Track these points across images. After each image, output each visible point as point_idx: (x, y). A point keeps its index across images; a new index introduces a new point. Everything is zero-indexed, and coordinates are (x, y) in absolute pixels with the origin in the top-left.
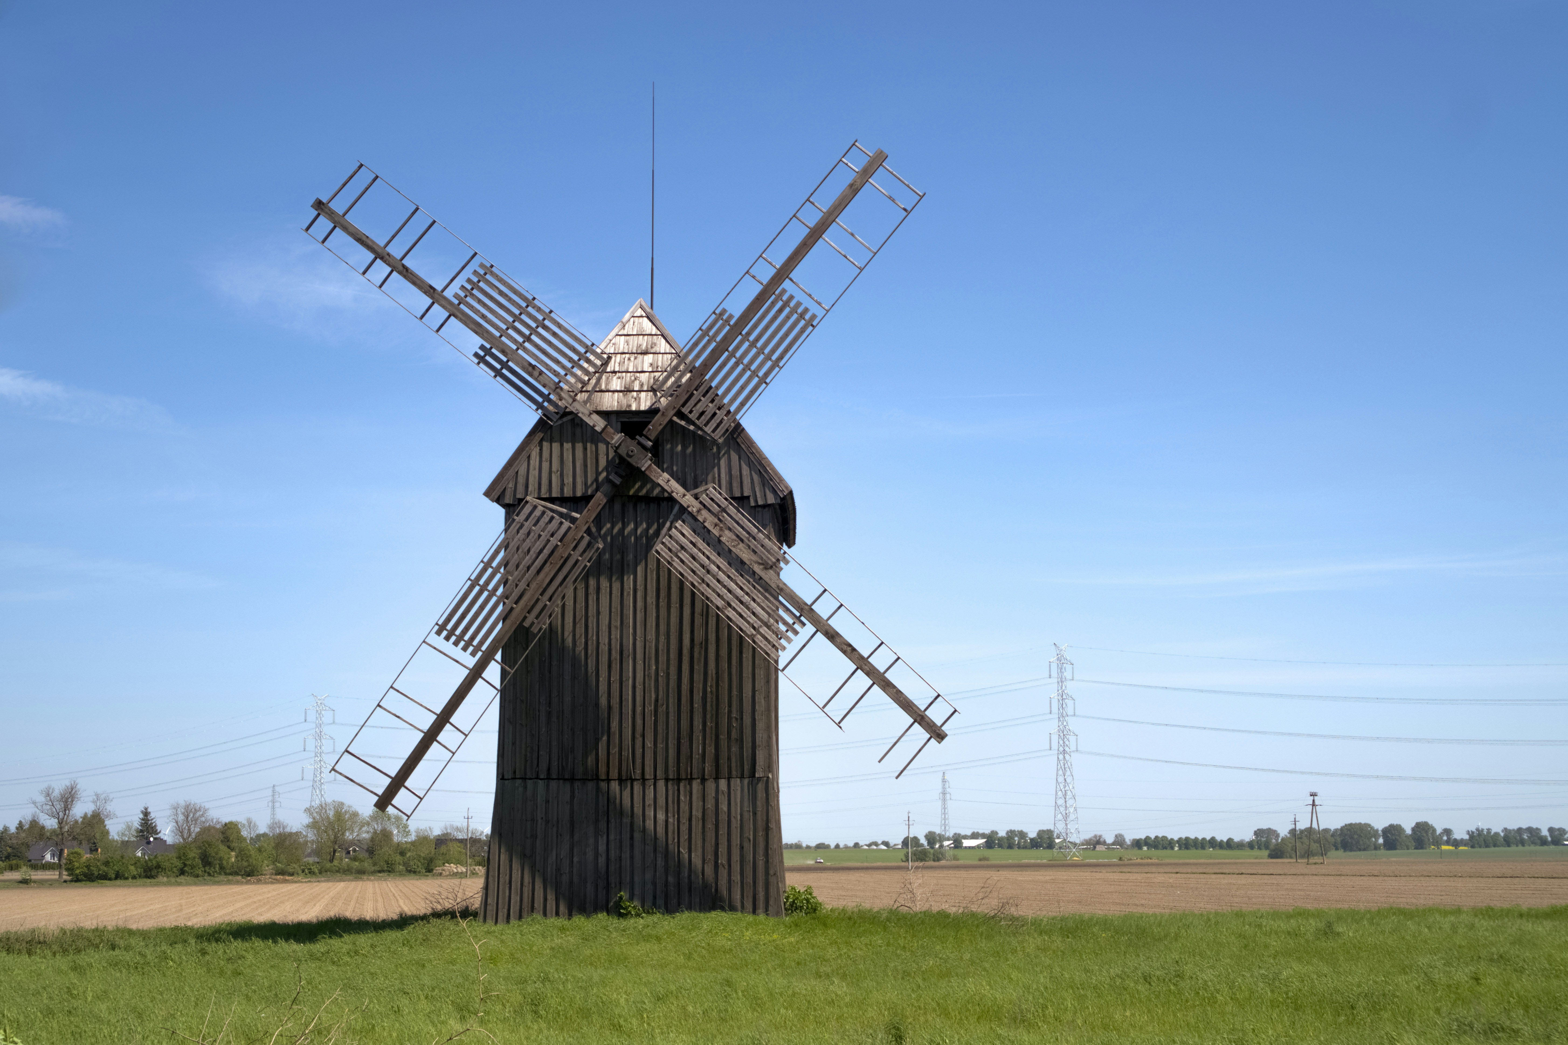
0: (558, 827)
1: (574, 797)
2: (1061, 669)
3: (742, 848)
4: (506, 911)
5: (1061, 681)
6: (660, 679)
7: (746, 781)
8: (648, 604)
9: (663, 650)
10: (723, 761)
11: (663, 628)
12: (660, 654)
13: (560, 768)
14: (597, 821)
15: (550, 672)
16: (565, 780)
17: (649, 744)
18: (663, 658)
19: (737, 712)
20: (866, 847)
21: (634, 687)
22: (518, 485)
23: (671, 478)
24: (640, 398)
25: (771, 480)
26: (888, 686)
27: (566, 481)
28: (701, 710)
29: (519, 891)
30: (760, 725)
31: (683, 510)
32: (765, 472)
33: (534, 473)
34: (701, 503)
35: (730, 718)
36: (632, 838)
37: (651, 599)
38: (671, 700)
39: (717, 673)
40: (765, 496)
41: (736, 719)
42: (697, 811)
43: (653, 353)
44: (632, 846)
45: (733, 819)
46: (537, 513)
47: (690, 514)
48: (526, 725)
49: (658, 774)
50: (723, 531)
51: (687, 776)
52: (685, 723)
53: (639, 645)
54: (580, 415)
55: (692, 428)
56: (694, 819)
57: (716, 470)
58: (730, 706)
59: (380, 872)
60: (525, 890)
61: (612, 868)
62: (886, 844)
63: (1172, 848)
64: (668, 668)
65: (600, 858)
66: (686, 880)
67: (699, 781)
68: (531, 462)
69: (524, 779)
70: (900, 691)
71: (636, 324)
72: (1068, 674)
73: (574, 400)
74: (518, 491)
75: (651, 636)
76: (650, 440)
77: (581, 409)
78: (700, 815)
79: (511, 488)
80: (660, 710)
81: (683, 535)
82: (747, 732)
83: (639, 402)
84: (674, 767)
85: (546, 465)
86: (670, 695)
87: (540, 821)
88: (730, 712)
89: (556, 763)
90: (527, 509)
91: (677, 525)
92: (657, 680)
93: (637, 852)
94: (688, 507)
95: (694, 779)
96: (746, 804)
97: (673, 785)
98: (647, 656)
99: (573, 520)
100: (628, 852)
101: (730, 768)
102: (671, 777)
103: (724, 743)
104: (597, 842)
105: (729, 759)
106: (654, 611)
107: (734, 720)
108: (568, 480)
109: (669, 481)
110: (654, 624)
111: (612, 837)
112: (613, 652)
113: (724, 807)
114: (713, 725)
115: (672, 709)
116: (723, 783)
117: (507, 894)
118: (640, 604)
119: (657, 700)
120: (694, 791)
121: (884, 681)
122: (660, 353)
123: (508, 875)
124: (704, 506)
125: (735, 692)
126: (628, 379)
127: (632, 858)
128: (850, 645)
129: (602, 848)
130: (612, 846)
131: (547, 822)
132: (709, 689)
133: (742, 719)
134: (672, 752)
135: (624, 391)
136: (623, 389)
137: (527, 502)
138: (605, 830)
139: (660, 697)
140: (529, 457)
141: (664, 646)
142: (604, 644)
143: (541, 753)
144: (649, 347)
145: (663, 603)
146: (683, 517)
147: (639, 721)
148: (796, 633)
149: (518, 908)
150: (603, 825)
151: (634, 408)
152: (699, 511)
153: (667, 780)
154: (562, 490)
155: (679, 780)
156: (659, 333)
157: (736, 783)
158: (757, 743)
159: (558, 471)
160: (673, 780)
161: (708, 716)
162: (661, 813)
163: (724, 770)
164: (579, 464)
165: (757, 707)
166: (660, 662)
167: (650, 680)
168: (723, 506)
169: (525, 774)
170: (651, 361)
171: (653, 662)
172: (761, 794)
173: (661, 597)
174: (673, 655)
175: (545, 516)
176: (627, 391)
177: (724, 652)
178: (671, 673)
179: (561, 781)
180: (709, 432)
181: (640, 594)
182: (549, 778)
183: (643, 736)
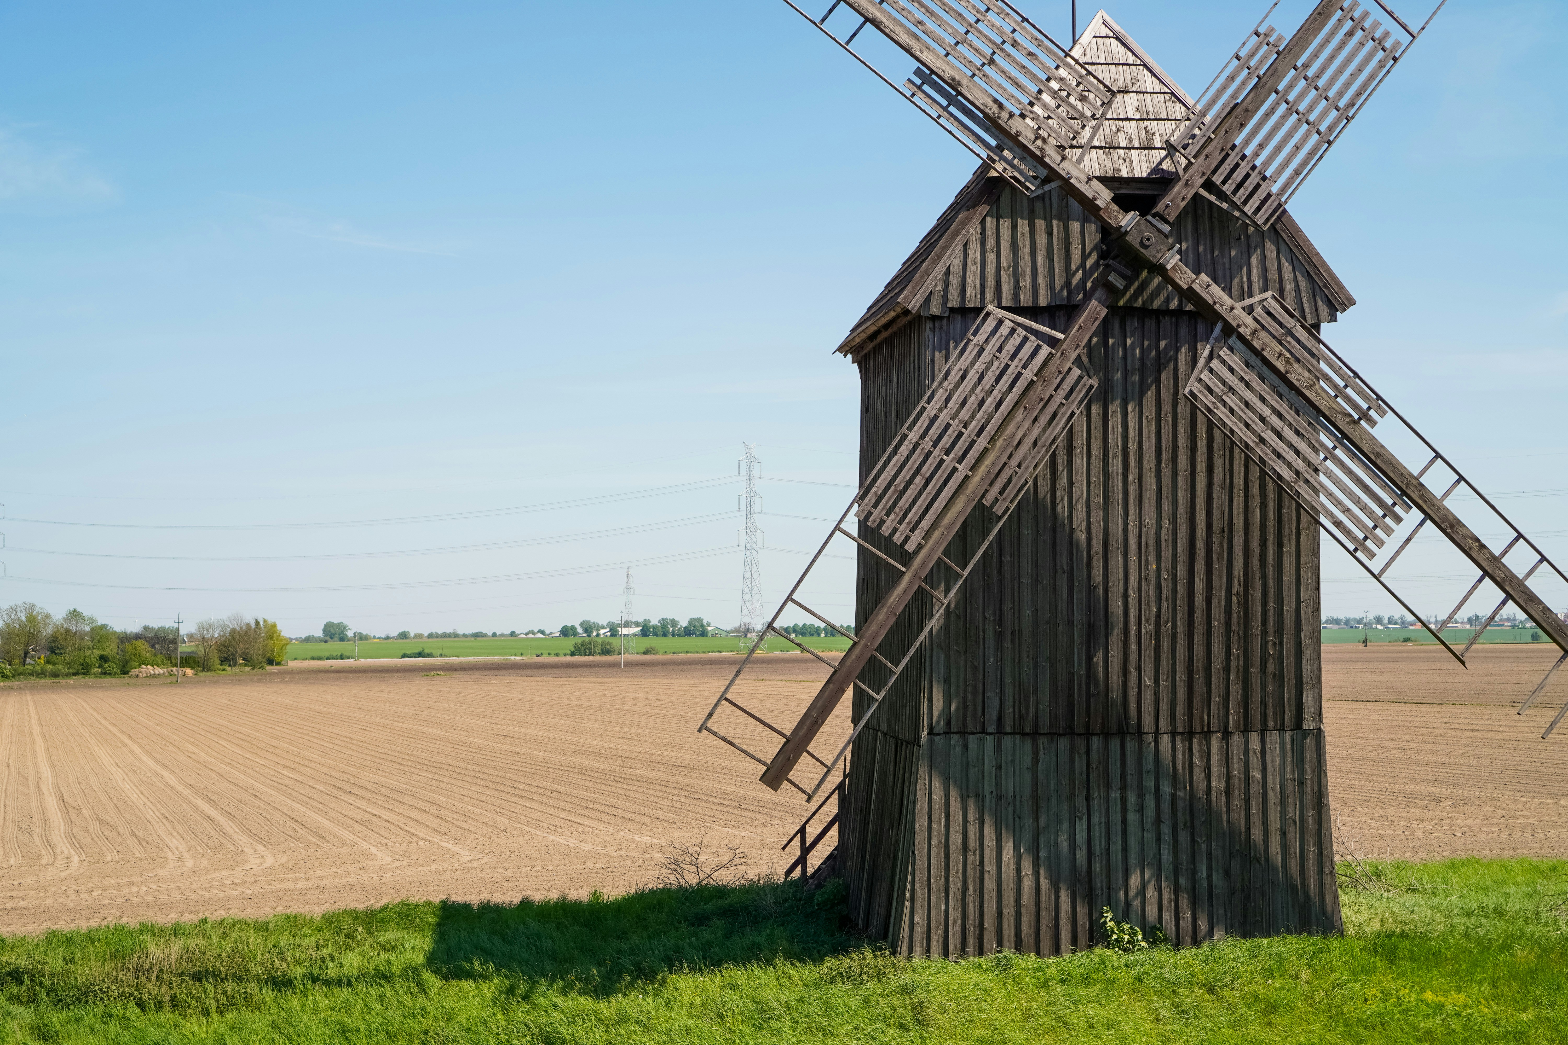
0: (1015, 806)
1: (1037, 762)
2: (749, 468)
3: (1284, 834)
4: (941, 932)
5: (750, 479)
6: (1163, 583)
7: (1288, 735)
8: (1144, 471)
9: (1167, 540)
10: (1255, 706)
11: (1166, 508)
12: (1163, 546)
13: (1017, 716)
14: (1072, 795)
15: (1000, 572)
16: (1024, 734)
17: (1148, 681)
18: (1167, 552)
19: (1275, 633)
20: (524, 636)
21: (1126, 596)
22: (950, 288)
23: (1211, 282)
24: (1131, 159)
25: (1326, 287)
26: (1531, 600)
27: (1022, 283)
28: (1223, 630)
29: (960, 902)
30: (1307, 653)
31: (1229, 330)
32: (1316, 274)
33: (973, 269)
34: (1255, 319)
35: (1264, 643)
36: (1124, 821)
37: (1149, 463)
38: (1179, 615)
39: (1246, 574)
40: (1317, 310)
41: (1274, 644)
42: (1219, 780)
43: (1136, 92)
44: (1124, 832)
45: (1270, 792)
46: (1004, 330)
47: (1241, 337)
48: (965, 653)
49: (1161, 726)
50: (1291, 365)
51: (1203, 728)
52: (1199, 650)
53: (1132, 531)
54: (1073, 181)
55: (1225, 206)
56: (1214, 792)
57: (1244, 271)
58: (1264, 623)
59: (74, 674)
60: (970, 901)
61: (1097, 867)
62: (542, 632)
63: (819, 635)
64: (1175, 567)
65: (1078, 852)
66: (1205, 884)
67: (1219, 735)
68: (969, 252)
69: (963, 733)
70: (1549, 609)
71: (1101, 47)
72: (756, 472)
73: (1064, 158)
74: (950, 297)
75: (1150, 520)
76: (1166, 222)
77: (1074, 172)
78: (1222, 787)
79: (940, 291)
80: (1163, 629)
81: (1231, 370)
82: (1289, 662)
83: (1131, 164)
84: (1184, 715)
85: (991, 257)
86: (1178, 608)
87: (988, 796)
88: (1264, 633)
89: (1011, 710)
90: (990, 324)
91: (1221, 353)
92: (1158, 586)
93: (1133, 843)
94: (1239, 326)
95: (1213, 732)
96: (1289, 769)
97: (1182, 740)
98: (1143, 550)
99: (1053, 342)
100: (1120, 842)
101: (1264, 716)
102: (1180, 730)
103: (1255, 680)
104: (1073, 827)
105: (1263, 703)
106: (1154, 480)
107: (1270, 644)
108: (1026, 281)
109: (1209, 286)
110: (1153, 500)
111: (1095, 820)
112: (1094, 543)
113: (1256, 774)
114: (1240, 652)
115: (1181, 630)
116: (1254, 739)
117: (943, 907)
118: (1132, 471)
119: (1158, 615)
120: (1214, 750)
121: (1525, 593)
122: (1147, 93)
123: (943, 879)
124: (1263, 327)
125: (1271, 605)
126: (1107, 131)
127: (1125, 850)
128: (1477, 540)
129: (1081, 836)
130: (1096, 834)
131: (999, 798)
132: (1235, 600)
133: (1281, 643)
134: (1181, 692)
135: (1105, 148)
136: (1103, 144)
137: (988, 314)
138: (1085, 810)
139: (1163, 611)
140: (966, 246)
141: (1168, 535)
142: (1081, 531)
143: (988, 694)
144: (1129, 82)
145: (1166, 470)
146: (1230, 342)
147: (1133, 648)
148: (1398, 519)
149: (959, 928)
150: (1081, 802)
151: (1125, 174)
152: (1254, 333)
153: (1173, 734)
154: (1016, 296)
155: (1190, 734)
156: (1138, 62)
157: (1273, 738)
158: (1304, 680)
159: (1009, 267)
160: (1182, 734)
161: (1234, 639)
162: (1166, 782)
163: (1256, 718)
164: (1040, 258)
165: (1303, 626)
166: (1163, 558)
167: (1147, 585)
168: (1289, 326)
169: (965, 724)
170: (1135, 104)
171: (1152, 558)
172: (1310, 754)
173: (1163, 461)
174: (1182, 548)
175: (1015, 335)
176: (1109, 148)
177: (1255, 545)
178: (1179, 574)
179: (1018, 737)
180: (1249, 214)
181: (1132, 456)
182: (1000, 732)
183: (1139, 669)
